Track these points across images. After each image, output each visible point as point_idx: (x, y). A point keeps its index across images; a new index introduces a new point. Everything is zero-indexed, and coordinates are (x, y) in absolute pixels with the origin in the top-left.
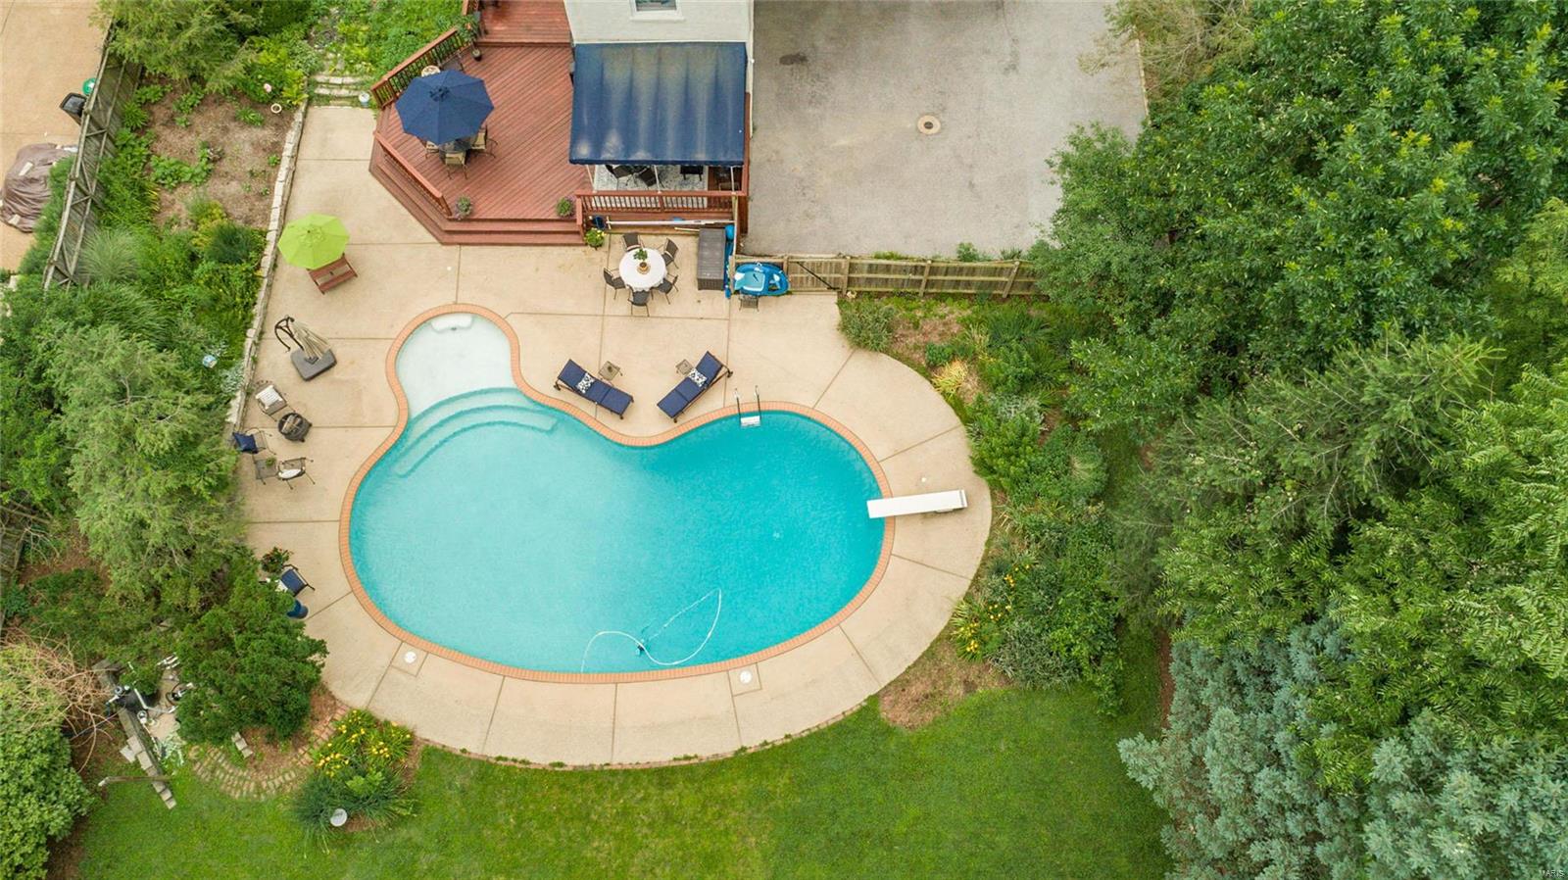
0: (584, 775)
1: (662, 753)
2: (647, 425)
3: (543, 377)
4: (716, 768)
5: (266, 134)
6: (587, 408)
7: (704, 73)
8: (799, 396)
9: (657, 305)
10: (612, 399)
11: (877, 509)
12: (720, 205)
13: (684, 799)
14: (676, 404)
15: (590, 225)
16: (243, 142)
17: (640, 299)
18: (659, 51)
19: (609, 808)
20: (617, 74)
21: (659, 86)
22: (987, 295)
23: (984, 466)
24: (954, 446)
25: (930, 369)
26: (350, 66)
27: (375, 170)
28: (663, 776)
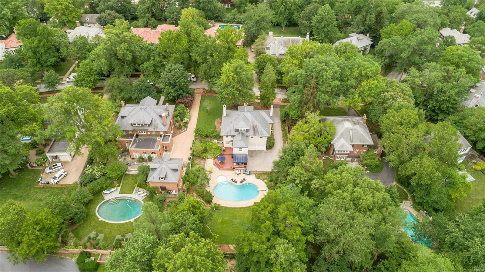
0: (234, 208)
1: (241, 207)
2: (239, 184)
3: (230, 180)
4: (245, 208)
5: (204, 161)
6: (233, 183)
7: (244, 156)
8: (252, 182)
9: (239, 175)
10: (236, 182)
11: (258, 190)
12: (245, 167)
13: (242, 210)
14: (241, 182)
15: (233, 169)
16: (202, 162)
17: (238, 174)
18: (240, 154)
19: (236, 210)
20: (237, 156)
21: (240, 157)
22: (268, 174)
23: (267, 186)
24: (265, 185)
25: (263, 180)
26: (211, 156)
27: (214, 164)
28: (240, 208)
